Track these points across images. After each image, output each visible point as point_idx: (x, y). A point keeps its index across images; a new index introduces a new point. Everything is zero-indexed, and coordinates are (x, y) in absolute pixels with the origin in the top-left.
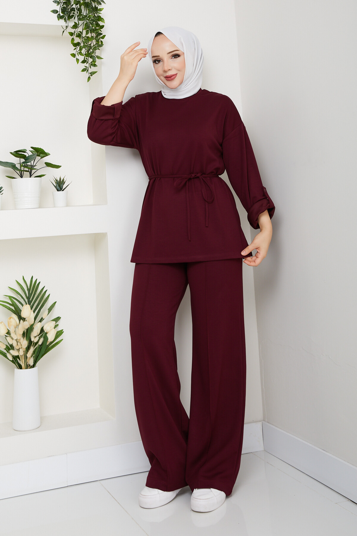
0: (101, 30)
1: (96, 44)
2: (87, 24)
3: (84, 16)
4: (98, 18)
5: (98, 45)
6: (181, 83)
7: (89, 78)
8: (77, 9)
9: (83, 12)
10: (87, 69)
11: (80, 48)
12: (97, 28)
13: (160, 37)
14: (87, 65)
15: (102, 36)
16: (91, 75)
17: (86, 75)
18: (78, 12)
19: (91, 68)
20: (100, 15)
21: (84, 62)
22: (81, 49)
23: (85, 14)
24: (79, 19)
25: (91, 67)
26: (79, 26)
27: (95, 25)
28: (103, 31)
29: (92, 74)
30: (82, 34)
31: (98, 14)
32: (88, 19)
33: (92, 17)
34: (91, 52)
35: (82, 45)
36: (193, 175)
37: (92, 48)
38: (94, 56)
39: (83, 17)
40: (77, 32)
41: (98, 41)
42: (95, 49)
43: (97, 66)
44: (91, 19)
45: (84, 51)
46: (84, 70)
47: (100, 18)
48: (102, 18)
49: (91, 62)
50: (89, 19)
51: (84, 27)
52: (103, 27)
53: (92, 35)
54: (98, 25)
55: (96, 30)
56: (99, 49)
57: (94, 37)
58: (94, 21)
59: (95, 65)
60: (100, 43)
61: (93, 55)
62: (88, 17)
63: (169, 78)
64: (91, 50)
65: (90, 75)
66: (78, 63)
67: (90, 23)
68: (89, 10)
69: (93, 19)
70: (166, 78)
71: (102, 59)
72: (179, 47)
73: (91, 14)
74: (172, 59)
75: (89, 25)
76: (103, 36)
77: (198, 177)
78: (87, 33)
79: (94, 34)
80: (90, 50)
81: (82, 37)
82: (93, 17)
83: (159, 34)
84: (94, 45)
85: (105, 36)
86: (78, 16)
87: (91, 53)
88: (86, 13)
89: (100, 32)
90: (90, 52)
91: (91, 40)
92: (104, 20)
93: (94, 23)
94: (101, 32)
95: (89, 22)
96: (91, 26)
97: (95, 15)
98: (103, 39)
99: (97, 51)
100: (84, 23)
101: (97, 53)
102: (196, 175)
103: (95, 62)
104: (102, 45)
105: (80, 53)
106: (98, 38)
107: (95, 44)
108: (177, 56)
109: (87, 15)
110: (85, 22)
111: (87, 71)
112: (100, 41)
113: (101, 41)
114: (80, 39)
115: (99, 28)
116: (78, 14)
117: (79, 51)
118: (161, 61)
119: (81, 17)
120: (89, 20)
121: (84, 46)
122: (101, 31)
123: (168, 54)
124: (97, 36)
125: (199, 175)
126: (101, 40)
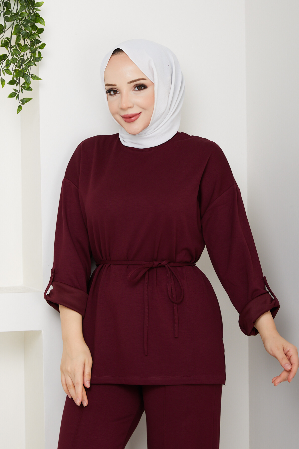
0: (39, 35)
1: (31, 56)
2: (18, 27)
3: (14, 14)
4: (35, 17)
5: (35, 59)
6: (146, 126)
7: (20, 107)
8: (3, 3)
9: (12, 7)
10: (17, 94)
11: (6, 63)
12: (33, 32)
13: (119, 56)
14: (18, 88)
15: (40, 44)
16: (23, 104)
17: (15, 102)
18: (5, 8)
19: (22, 92)
20: (37, 12)
21: (12, 82)
22: (8, 65)
23: (15, 12)
24: (6, 19)
25: (24, 91)
26: (6, 30)
27: (30, 28)
28: (43, 38)
29: (25, 101)
30: (10, 42)
31: (35, 11)
32: (19, 19)
33: (26, 15)
34: (23, 68)
35: (10, 58)
36: (156, 263)
37: (25, 63)
38: (28, 74)
39: (11, 16)
40: (2, 38)
41: (33, 52)
42: (29, 65)
43: (32, 90)
44: (24, 19)
45: (12, 67)
46: (12, 95)
47: (37, 18)
48: (41, 18)
49: (24, 84)
50: (21, 18)
51: (13, 30)
52: (41, 31)
53: (26, 43)
54: (34, 27)
55: (32, 35)
56: (35, 65)
57: (29, 46)
58: (28, 22)
59: (29, 89)
60: (37, 56)
61: (26, 73)
62: (20, 16)
63: (129, 119)
64: (24, 66)
65: (21, 103)
66: (3, 85)
67: (23, 24)
68: (21, 4)
69: (27, 18)
70: (125, 119)
71: (39, 79)
72: (147, 75)
73: (24, 11)
74: (134, 91)
75: (22, 27)
76: (42, 44)
77: (164, 266)
78: (18, 40)
79: (29, 41)
80: (22, 65)
81: (11, 45)
82: (28, 16)
83: (117, 51)
84: (28, 59)
85: (44, 45)
86: (4, 15)
87: (23, 70)
88: (17, 9)
89: (37, 38)
90: (21, 68)
91: (24, 50)
92: (43, 20)
93: (29, 24)
94: (39, 39)
95: (21, 23)
96: (23, 29)
97: (30, 13)
98: (42, 49)
99: (33, 68)
100: (13, 24)
101: (33, 70)
102: (160, 263)
103: (29, 85)
104: (40, 58)
105: (7, 71)
106: (35, 47)
107: (29, 57)
108: (142, 88)
109: (18, 13)
110: (15, 24)
111: (17, 97)
112: (37, 52)
113: (39, 53)
114: (7, 49)
115: (37, 33)
116: (5, 11)
117: (6, 68)
118: (118, 93)
119: (9, 16)
120: (21, 20)
121: (14, 61)
122: (39, 37)
123: (129, 84)
124: (32, 45)
125: (164, 263)
126: (40, 50)
